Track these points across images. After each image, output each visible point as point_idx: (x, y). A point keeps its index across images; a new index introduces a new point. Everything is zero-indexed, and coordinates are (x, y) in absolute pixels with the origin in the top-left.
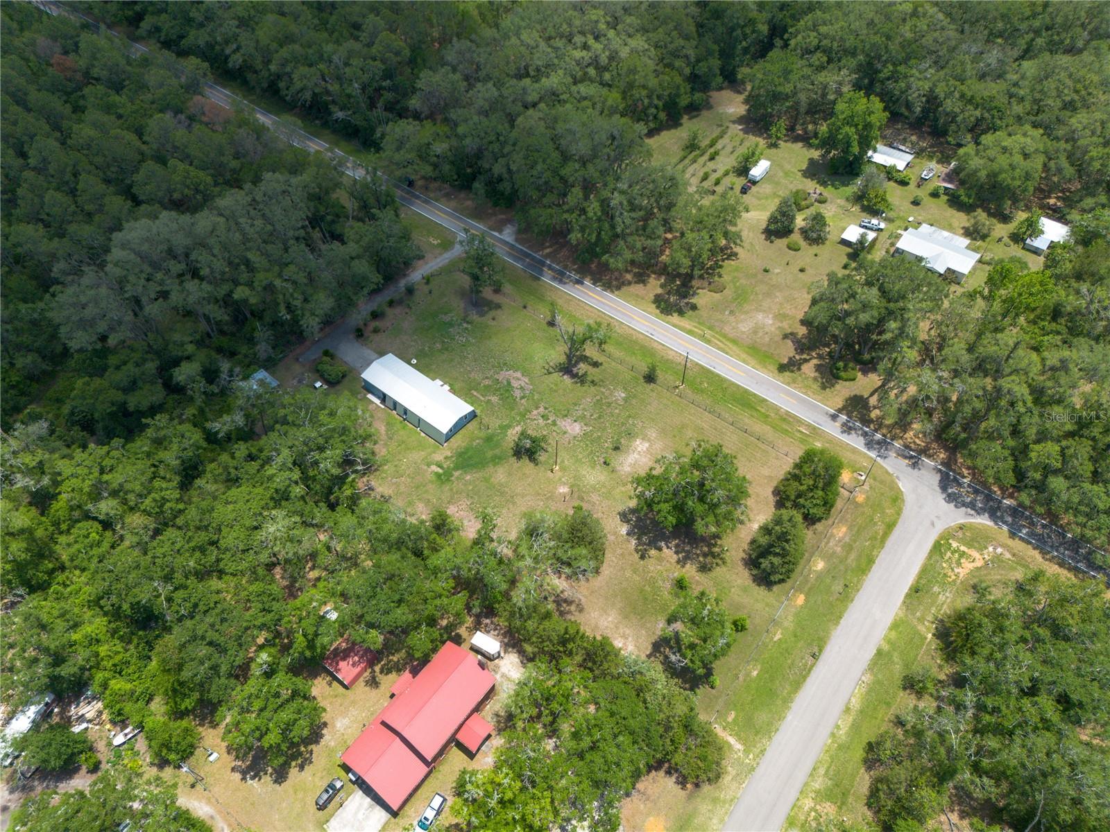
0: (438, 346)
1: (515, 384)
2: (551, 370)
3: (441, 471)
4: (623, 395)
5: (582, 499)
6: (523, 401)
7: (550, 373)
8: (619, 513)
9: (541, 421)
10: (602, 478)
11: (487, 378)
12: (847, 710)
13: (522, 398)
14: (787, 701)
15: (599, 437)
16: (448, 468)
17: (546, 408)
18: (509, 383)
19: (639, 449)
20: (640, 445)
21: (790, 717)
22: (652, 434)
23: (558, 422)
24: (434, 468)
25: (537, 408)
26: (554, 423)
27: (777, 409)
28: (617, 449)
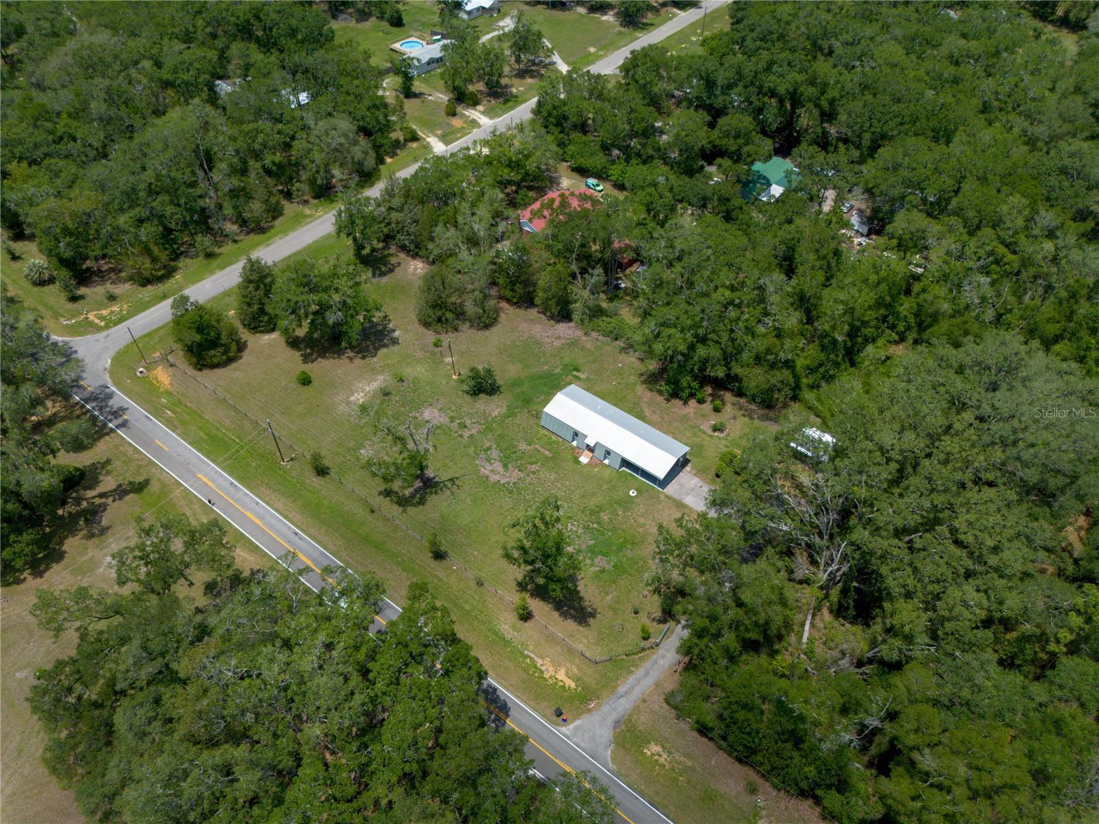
0: (605, 517)
1: (498, 466)
2: (449, 485)
3: (575, 373)
4: (363, 451)
5: (433, 353)
6: (488, 444)
7: (451, 480)
8: (398, 343)
9: (468, 422)
10: (408, 370)
11: (534, 473)
12: (268, 245)
13: (489, 448)
14: (309, 246)
15: (403, 405)
16: (567, 375)
17: (461, 436)
18: (505, 466)
19: (362, 394)
20: (359, 398)
21: (310, 242)
22: (342, 408)
23: (448, 420)
24: (583, 376)
25: (472, 436)
26: (452, 419)
27: (184, 436)
28: (386, 394)
